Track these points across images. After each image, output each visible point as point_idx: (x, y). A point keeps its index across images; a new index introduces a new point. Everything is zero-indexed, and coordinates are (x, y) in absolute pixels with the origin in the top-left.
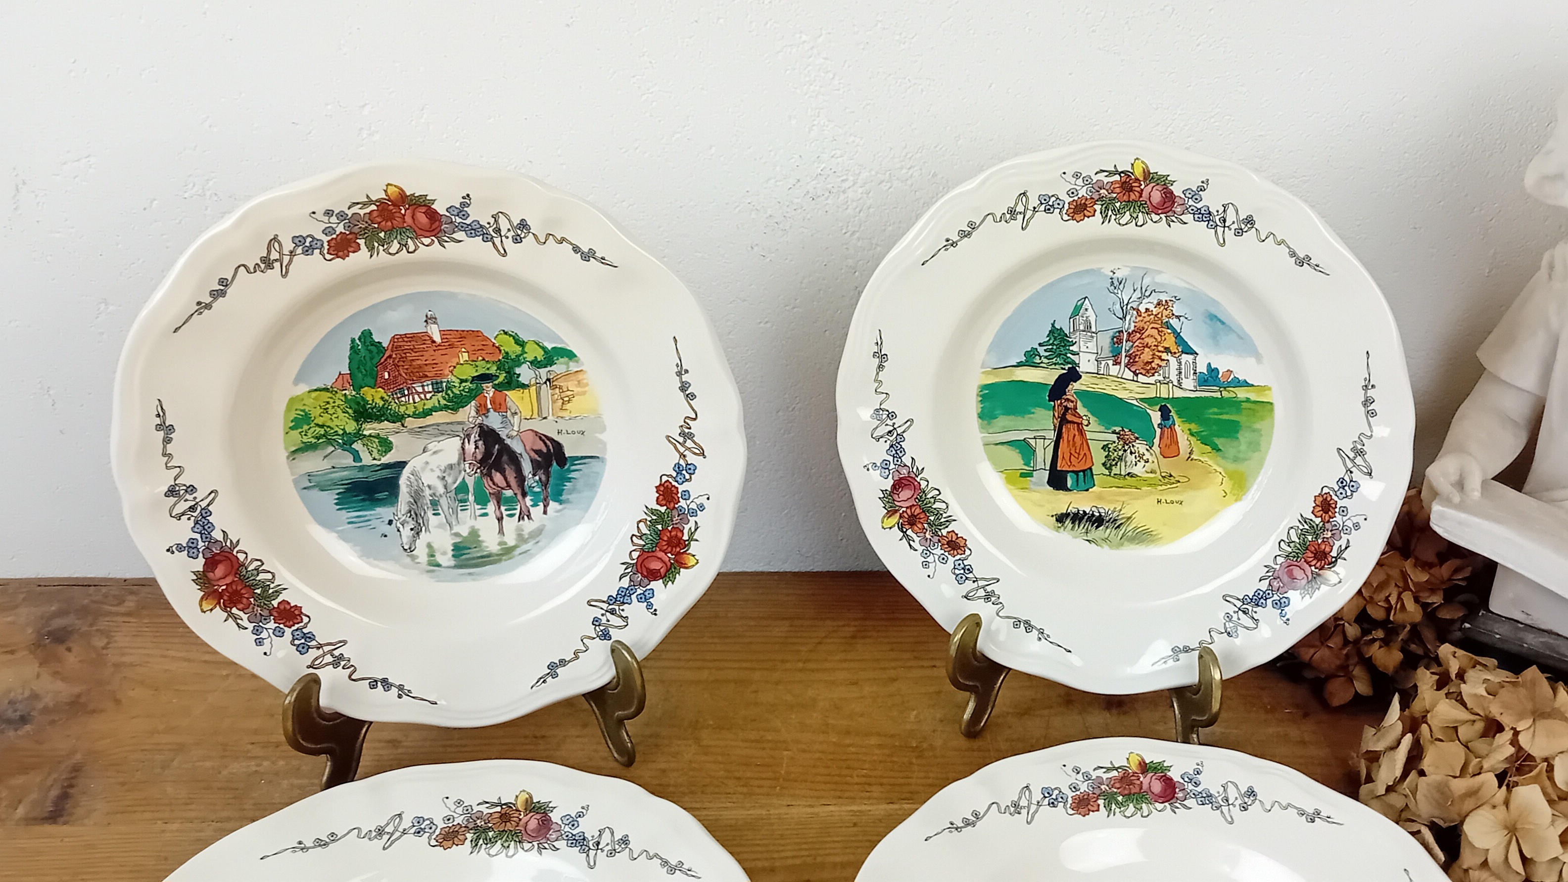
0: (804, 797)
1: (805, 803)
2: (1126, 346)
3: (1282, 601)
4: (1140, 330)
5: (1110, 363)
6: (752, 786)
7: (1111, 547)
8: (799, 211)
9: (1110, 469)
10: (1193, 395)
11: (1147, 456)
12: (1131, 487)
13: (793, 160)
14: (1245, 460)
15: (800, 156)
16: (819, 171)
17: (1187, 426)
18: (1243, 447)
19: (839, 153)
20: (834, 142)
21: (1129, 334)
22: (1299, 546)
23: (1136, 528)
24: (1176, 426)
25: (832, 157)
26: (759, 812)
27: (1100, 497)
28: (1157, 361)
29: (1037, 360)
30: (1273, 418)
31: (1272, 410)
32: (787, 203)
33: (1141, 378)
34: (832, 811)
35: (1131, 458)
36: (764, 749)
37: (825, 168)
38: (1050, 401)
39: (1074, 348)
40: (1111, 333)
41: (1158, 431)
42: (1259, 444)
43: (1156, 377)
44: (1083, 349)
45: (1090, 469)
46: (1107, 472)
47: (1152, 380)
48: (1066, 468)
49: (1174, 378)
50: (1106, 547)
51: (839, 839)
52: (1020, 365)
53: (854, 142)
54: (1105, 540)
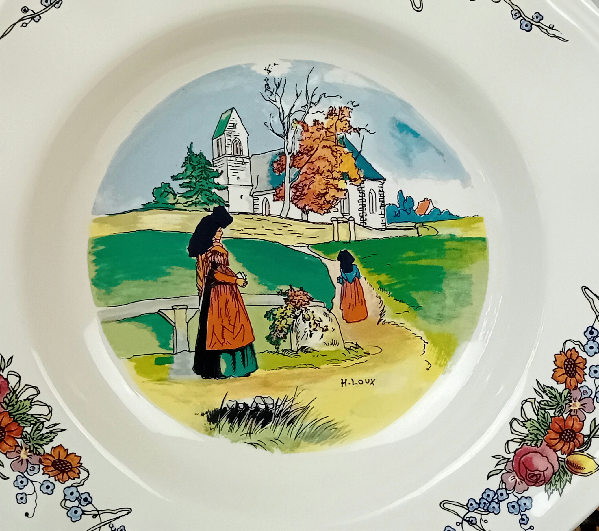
2: (290, 173)
3: (521, 502)
4: (308, 151)
5: (270, 197)
7: (283, 450)
9: (276, 343)
10: (381, 235)
11: (326, 322)
12: (305, 365)
14: (452, 318)
17: (376, 278)
18: (449, 302)
21: (294, 157)
22: (538, 426)
23: (315, 421)
24: (362, 280)
27: (265, 383)
28: (332, 192)
29: (171, 200)
30: (486, 258)
31: (484, 249)
33: (313, 217)
35: (303, 327)
38: (191, 256)
39: (221, 180)
40: (269, 157)
41: (338, 287)
42: (469, 295)
43: (333, 214)
44: (233, 180)
45: (251, 346)
46: (273, 348)
47: (326, 218)
48: (217, 347)
49: (355, 213)
50: (277, 451)
52: (147, 207)
54: (275, 441)
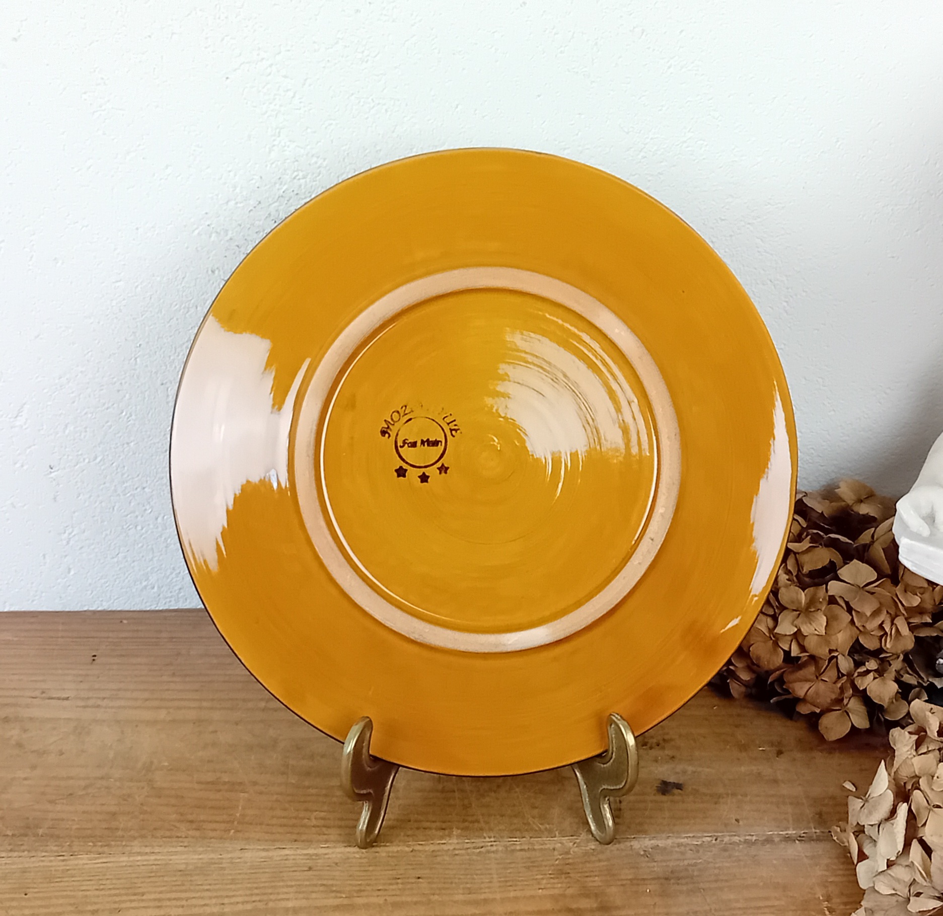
0: (259, 840)
1: (259, 847)
6: (204, 829)
26: (212, 856)
34: (287, 855)
36: (220, 791)
51: (293, 883)
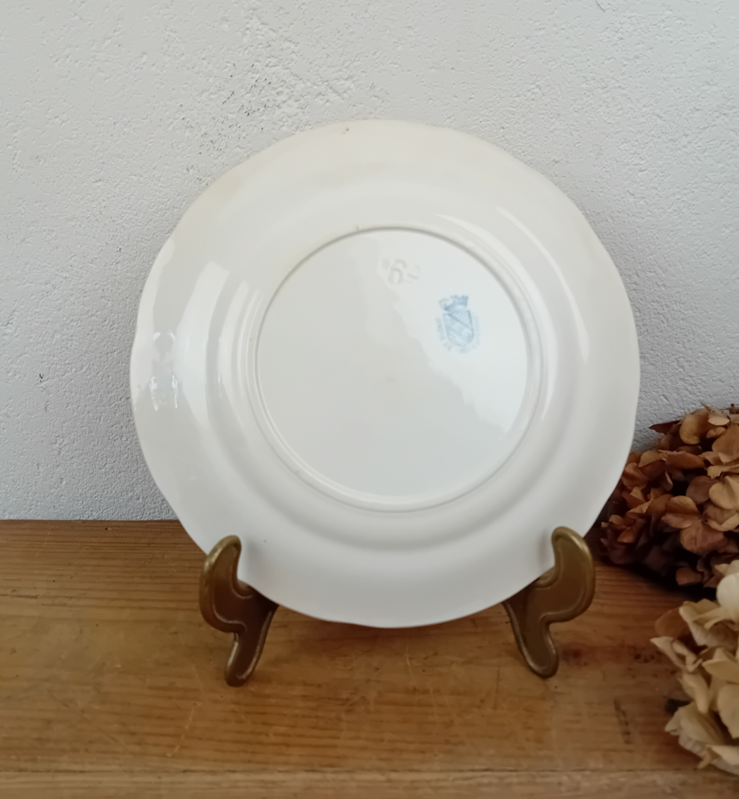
8: (235, 128)
13: (227, 70)
15: (234, 65)
16: (253, 81)
19: (274, 61)
20: (269, 48)
25: (267, 66)
32: (222, 119)
37: (260, 78)
53: (289, 48)
